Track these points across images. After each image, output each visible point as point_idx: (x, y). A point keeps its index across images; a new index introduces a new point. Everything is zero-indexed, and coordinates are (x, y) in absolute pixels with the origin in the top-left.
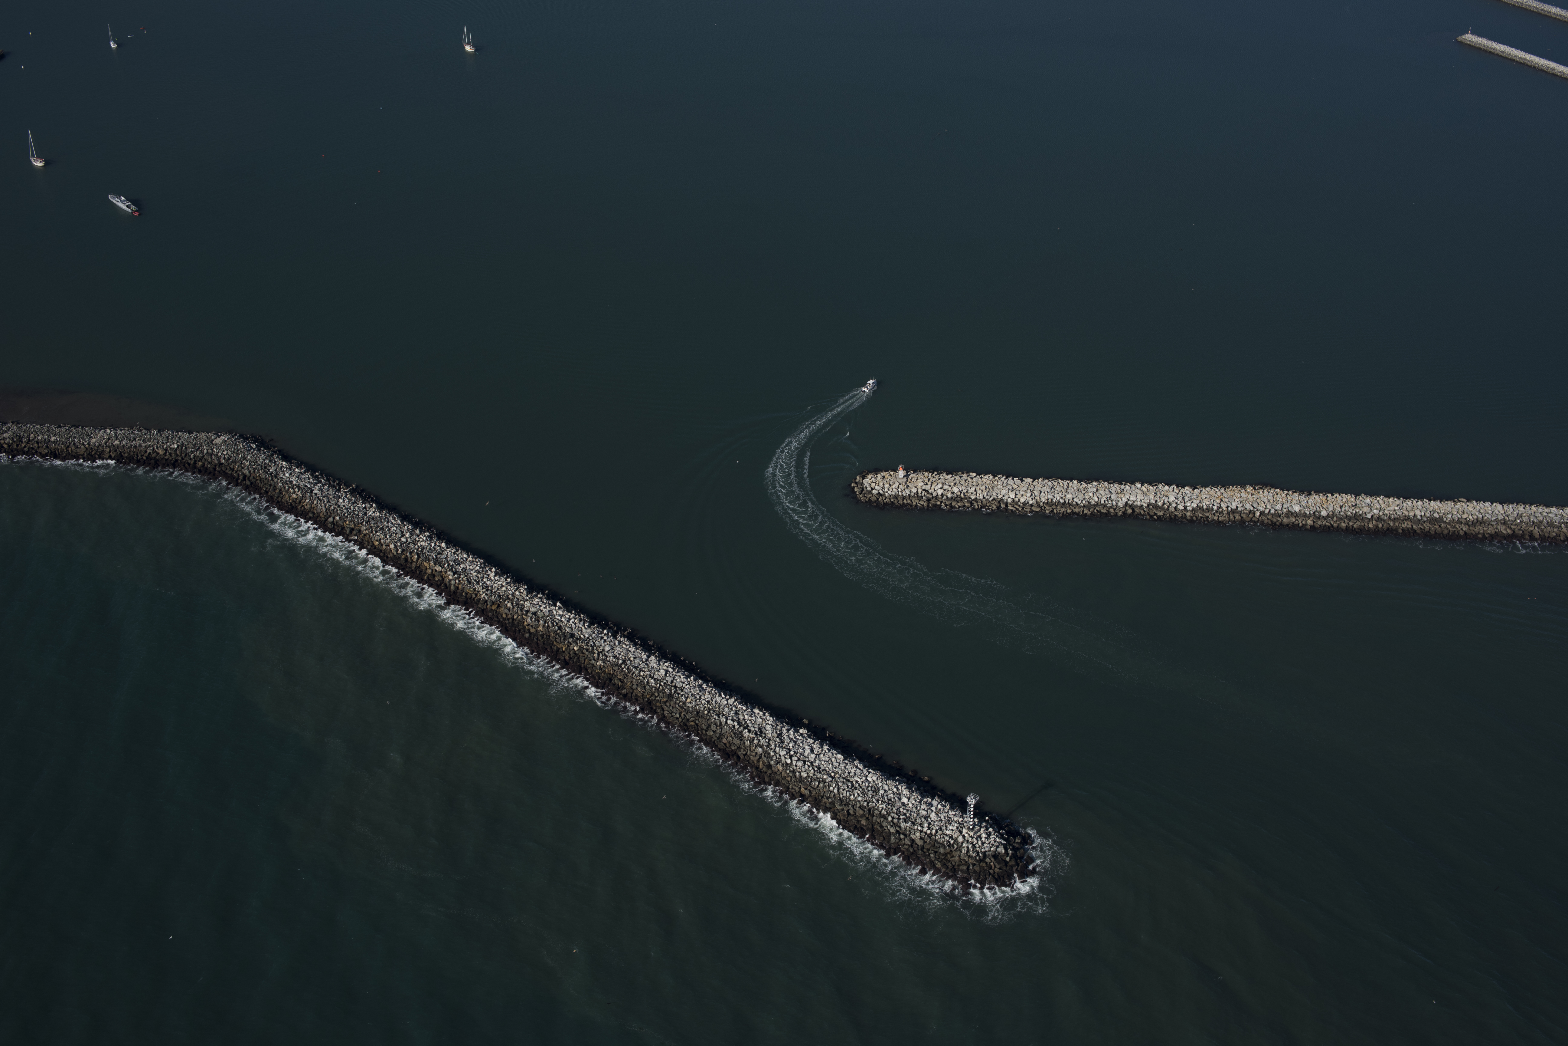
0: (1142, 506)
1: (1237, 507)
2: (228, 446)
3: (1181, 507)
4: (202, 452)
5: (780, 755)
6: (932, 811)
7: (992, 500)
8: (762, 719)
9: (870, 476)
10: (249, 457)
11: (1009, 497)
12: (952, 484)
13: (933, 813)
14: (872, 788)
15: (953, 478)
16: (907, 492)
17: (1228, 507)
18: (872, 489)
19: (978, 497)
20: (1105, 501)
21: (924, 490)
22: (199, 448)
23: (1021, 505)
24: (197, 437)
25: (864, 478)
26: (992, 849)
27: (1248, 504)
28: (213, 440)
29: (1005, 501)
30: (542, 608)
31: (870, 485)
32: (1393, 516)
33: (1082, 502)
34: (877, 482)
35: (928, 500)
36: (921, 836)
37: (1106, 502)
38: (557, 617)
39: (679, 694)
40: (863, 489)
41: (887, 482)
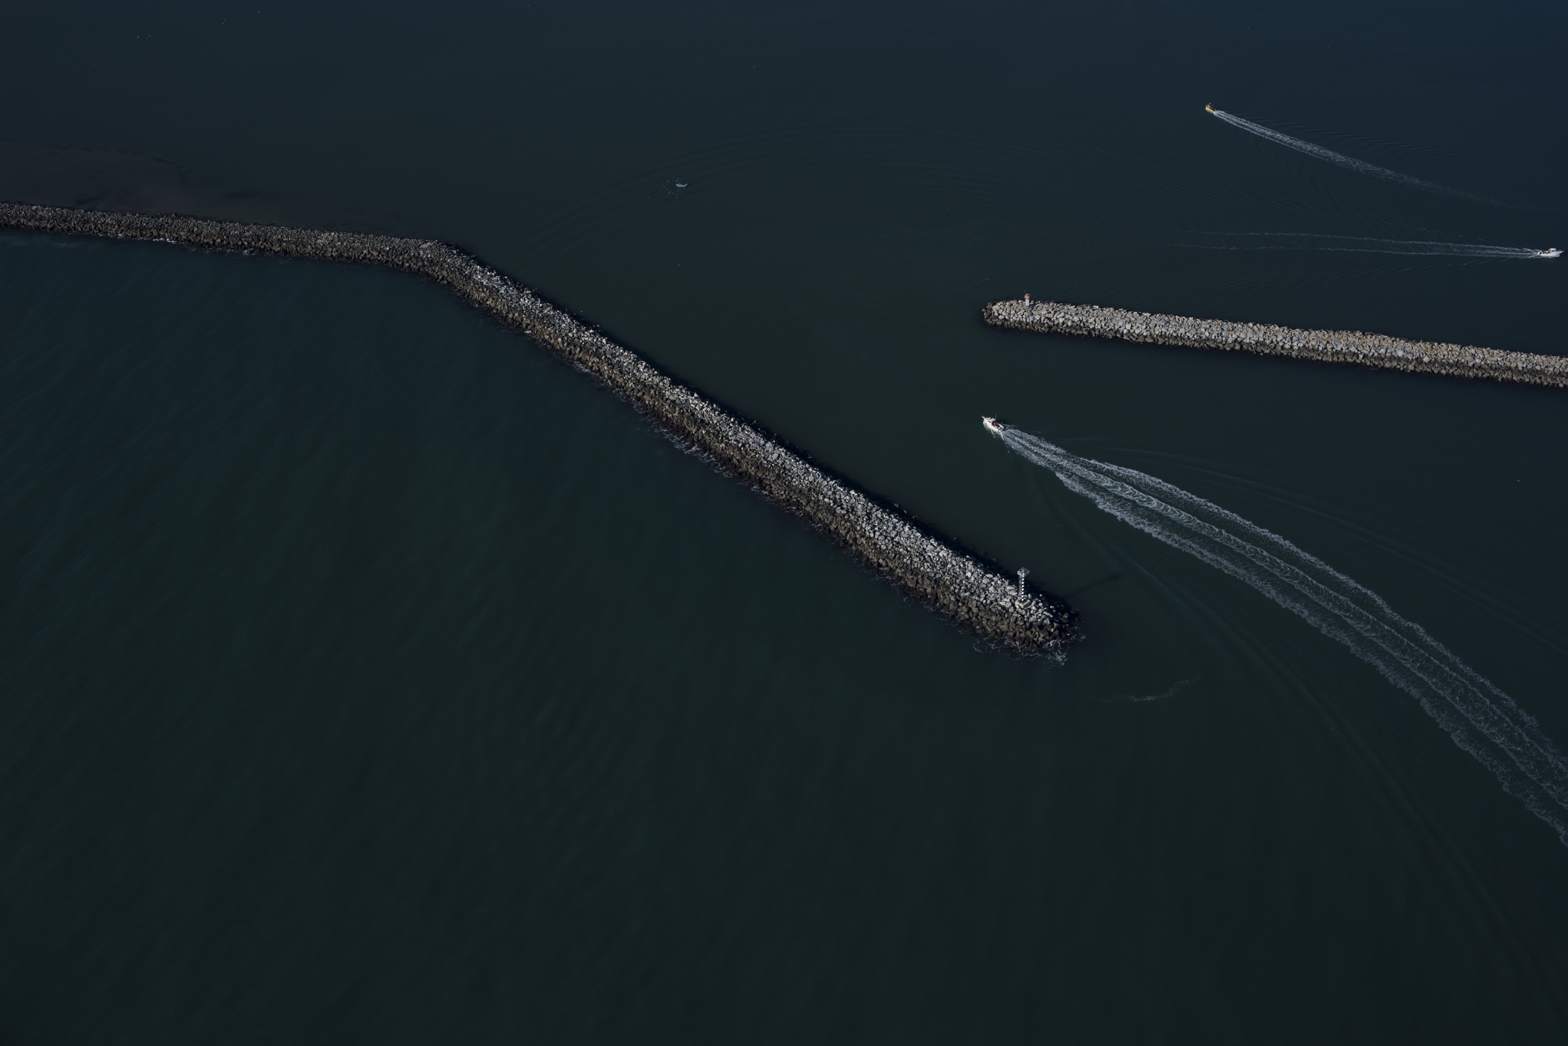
0: (1251, 343)
1: (1342, 349)
2: (432, 251)
3: (1287, 346)
4: (409, 255)
5: (865, 530)
6: (992, 585)
7: (1109, 330)
8: (856, 499)
9: (999, 304)
10: (448, 261)
11: (1125, 328)
12: (1073, 314)
13: (992, 587)
14: (941, 562)
15: (1076, 309)
16: (1031, 318)
17: (1332, 348)
18: (999, 315)
19: (1096, 327)
20: (1215, 337)
21: (1046, 318)
22: (407, 251)
23: (1136, 336)
24: (407, 242)
25: (994, 304)
26: (1039, 620)
27: (1353, 347)
28: (420, 245)
29: (1121, 331)
30: (680, 397)
31: (998, 311)
32: (1494, 366)
33: (1193, 337)
34: (1005, 309)
35: (1050, 327)
36: (976, 605)
37: (1217, 337)
38: (692, 405)
39: (786, 474)
40: (991, 314)
41: (1013, 309)
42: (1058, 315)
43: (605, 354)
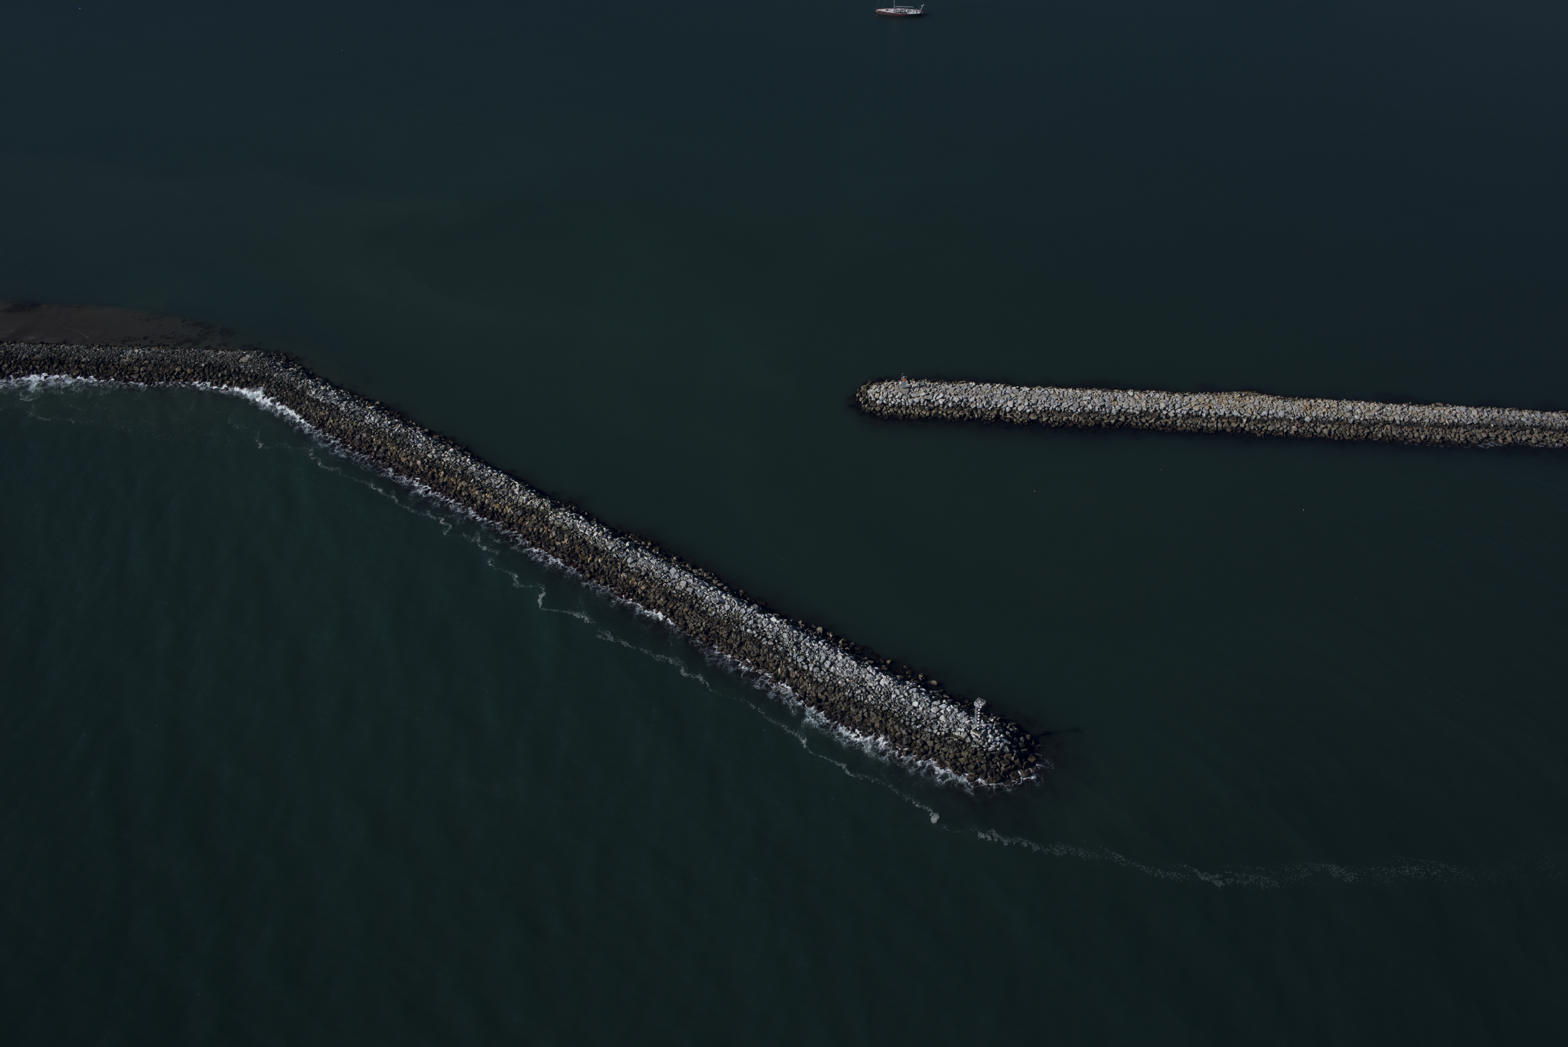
0: (1135, 413)
1: (1225, 414)
2: (254, 365)
3: (1171, 414)
4: (229, 371)
5: (797, 663)
6: (942, 714)
7: (991, 409)
8: (779, 627)
9: (874, 387)
10: (275, 376)
11: (1008, 406)
12: (952, 394)
14: (884, 693)
15: (954, 388)
16: (910, 401)
17: (1216, 414)
18: (877, 399)
19: (978, 407)
20: (1099, 409)
21: (926, 400)
22: (226, 367)
23: (1019, 413)
24: (224, 356)
25: (868, 388)
26: (998, 749)
27: (1235, 411)
28: (239, 359)
29: (1004, 409)
31: (874, 395)
32: (1373, 422)
33: (1077, 411)
34: (881, 393)
35: (931, 410)
40: (868, 399)
41: (890, 392)
42: (936, 397)
43: (473, 477)
